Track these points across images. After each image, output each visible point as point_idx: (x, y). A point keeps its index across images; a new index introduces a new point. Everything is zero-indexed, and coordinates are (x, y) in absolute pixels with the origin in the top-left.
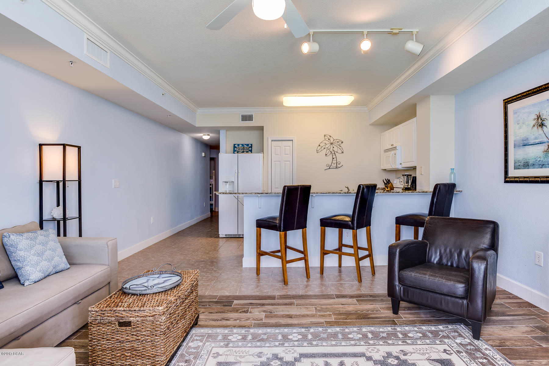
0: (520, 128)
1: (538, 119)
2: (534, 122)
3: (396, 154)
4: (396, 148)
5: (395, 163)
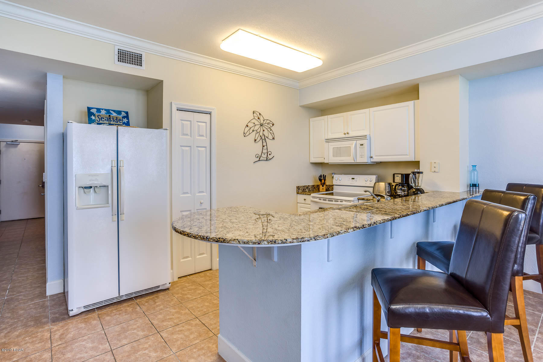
3: (363, 145)
4: (364, 137)
5: (362, 156)
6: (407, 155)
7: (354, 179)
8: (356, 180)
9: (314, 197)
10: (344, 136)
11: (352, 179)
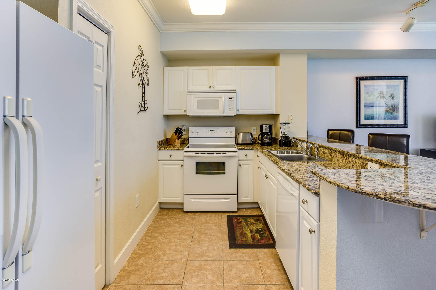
0: (369, 96)
1: (381, 94)
2: (378, 95)
3: (232, 99)
4: (234, 92)
5: (231, 109)
6: (269, 109)
7: (213, 130)
8: (215, 131)
9: (187, 152)
10: (208, 89)
11: (211, 130)
